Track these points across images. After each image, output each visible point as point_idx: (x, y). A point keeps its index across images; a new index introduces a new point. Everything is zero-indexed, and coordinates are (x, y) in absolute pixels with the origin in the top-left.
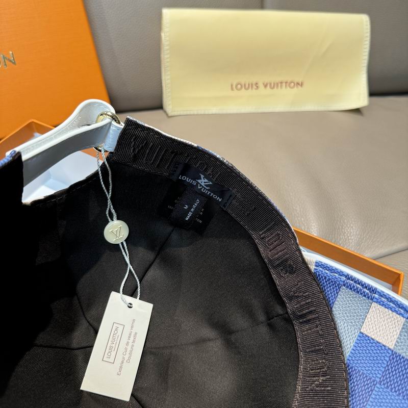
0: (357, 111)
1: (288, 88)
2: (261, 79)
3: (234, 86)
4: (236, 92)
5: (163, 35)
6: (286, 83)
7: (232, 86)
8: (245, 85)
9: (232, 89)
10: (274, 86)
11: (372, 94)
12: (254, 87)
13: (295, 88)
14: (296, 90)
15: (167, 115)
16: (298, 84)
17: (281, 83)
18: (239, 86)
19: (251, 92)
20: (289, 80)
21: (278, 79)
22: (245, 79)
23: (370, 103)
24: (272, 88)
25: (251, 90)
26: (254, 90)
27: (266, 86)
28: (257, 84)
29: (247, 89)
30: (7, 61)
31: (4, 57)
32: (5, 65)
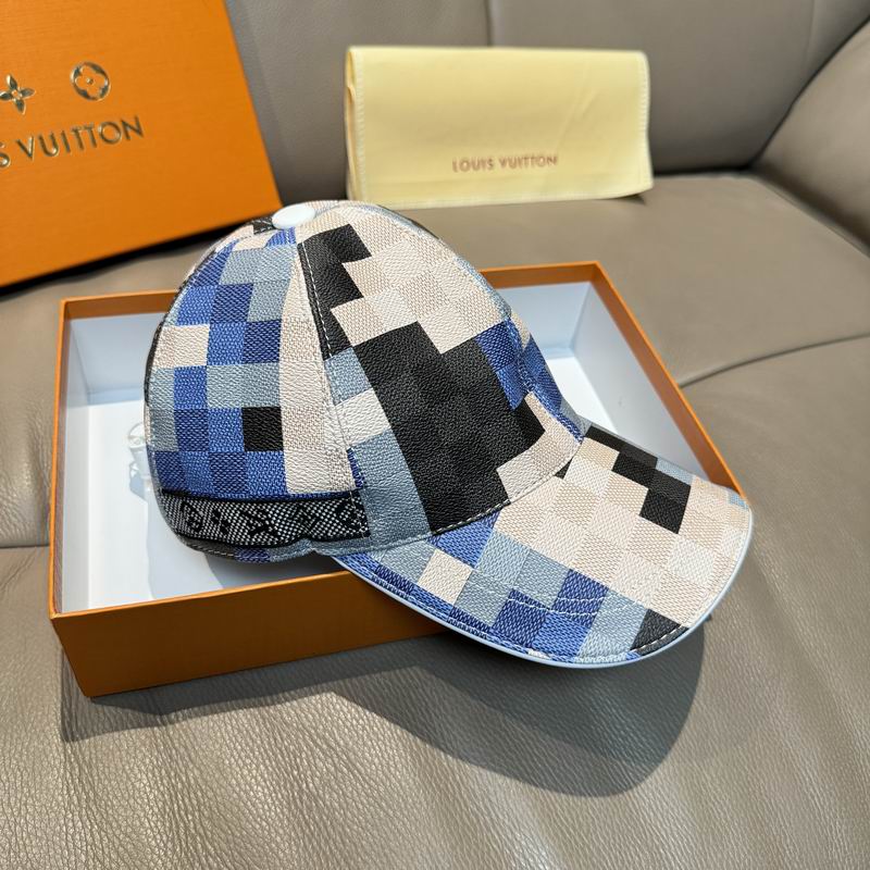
0: (635, 198)
1: (537, 167)
2: (497, 154)
3: (458, 165)
4: (460, 174)
5: (350, 85)
6: (532, 158)
7: (454, 164)
8: (473, 163)
9: (455, 168)
10: (515, 163)
11: (658, 172)
12: (488, 165)
13: (547, 166)
14: (548, 169)
16: (549, 159)
17: (525, 159)
18: (465, 164)
19: (483, 173)
20: (536, 153)
21: (520, 153)
22: (473, 153)
24: (513, 166)
25: (481, 170)
26: (487, 170)
27: (503, 163)
28: (490, 160)
29: (476, 168)
30: (130, 131)
31: (125, 124)
32: (127, 136)
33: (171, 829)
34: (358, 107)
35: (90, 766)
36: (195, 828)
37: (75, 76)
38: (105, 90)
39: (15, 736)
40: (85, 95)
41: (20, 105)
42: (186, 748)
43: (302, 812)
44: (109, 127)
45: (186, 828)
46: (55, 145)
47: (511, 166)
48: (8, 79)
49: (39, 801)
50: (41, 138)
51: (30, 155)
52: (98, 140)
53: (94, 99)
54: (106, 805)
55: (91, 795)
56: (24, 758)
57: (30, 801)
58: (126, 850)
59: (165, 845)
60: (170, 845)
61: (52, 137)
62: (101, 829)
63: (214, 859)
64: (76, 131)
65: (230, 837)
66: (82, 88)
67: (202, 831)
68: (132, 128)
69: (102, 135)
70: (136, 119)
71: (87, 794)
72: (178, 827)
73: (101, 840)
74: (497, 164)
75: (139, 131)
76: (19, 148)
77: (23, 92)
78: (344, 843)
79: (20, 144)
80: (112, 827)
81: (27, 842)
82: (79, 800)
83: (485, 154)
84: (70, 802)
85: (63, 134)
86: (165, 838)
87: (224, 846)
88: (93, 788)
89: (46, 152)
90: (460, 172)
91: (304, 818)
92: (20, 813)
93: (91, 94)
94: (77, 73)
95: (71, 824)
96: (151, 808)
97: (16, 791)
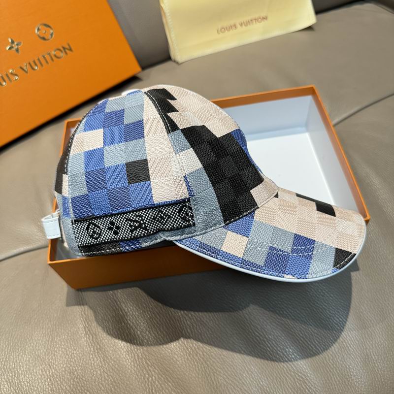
0: (310, 28)
1: (258, 23)
2: (237, 21)
3: (219, 31)
4: (221, 35)
5: (162, 5)
6: (255, 19)
7: (217, 31)
8: (227, 28)
9: (218, 33)
10: (247, 23)
11: (318, 12)
12: (234, 27)
13: (263, 22)
14: (263, 23)
15: (177, 63)
16: (263, 18)
17: (252, 20)
18: (223, 30)
19: (232, 32)
20: (256, 16)
21: (249, 18)
22: (226, 24)
23: (318, 20)
24: (246, 25)
25: (231, 30)
26: (234, 30)
27: (241, 25)
28: (235, 25)
29: (229, 30)
30: (67, 51)
31: (64, 48)
32: (66, 53)
33: (132, 357)
34: (168, 15)
35: (96, 335)
36: (142, 355)
37: (38, 31)
38: (52, 34)
39: (65, 326)
40: (44, 39)
41: (17, 50)
42: (133, 323)
43: (184, 344)
44: (57, 51)
45: (138, 356)
46: (36, 65)
47: (245, 25)
48: (10, 40)
49: (78, 351)
50: (30, 64)
51: (27, 72)
52: (54, 58)
53: (48, 40)
54: (105, 350)
55: (98, 347)
56: (70, 335)
57: (75, 352)
58: (115, 368)
59: (131, 364)
60: (132, 363)
61: (34, 62)
62: (104, 360)
63: (151, 367)
64: (44, 57)
65: (156, 358)
66: (42, 36)
67: (144, 356)
68: (68, 49)
69: (55, 56)
70: (69, 45)
71: (97, 346)
72: (134, 356)
73: (105, 364)
74: (238, 26)
75: (71, 50)
76: (21, 70)
77: (17, 45)
78: (203, 355)
79: (21, 68)
80: (108, 359)
81: (77, 368)
82: (94, 349)
83: (232, 22)
84: (90, 351)
85: (39, 59)
86: (130, 361)
87: (154, 361)
88: (98, 344)
89: (33, 69)
90: (221, 33)
91: (186, 346)
92: (72, 357)
93: (46, 38)
94: (38, 29)
95: (92, 359)
96: (123, 349)
97: (69, 349)
